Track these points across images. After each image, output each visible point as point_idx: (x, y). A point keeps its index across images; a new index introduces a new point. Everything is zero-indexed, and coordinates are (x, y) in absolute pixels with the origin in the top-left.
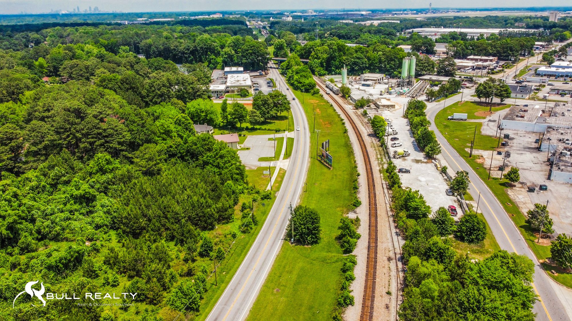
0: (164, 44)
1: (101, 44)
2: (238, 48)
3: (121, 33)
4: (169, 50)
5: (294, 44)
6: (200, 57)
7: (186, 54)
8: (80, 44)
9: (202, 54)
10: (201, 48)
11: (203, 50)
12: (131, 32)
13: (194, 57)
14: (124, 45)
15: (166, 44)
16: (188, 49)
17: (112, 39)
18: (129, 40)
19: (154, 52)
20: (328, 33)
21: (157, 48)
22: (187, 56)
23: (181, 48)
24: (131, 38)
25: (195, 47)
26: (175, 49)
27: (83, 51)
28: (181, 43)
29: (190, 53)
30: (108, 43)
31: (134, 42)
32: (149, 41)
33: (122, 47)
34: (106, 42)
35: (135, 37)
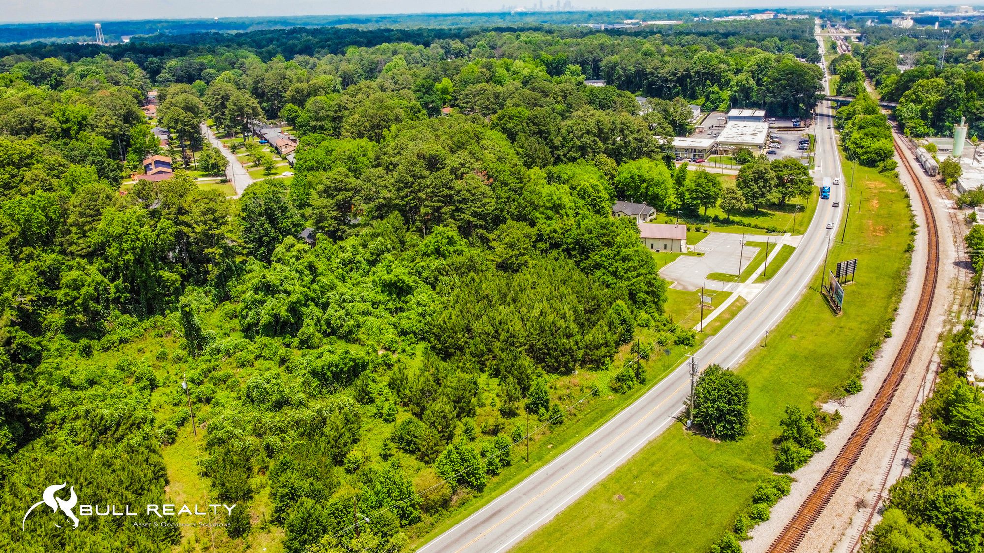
0: (637, 63)
1: (541, 61)
2: (764, 76)
3: (578, 44)
4: (644, 74)
5: (885, 73)
6: (692, 88)
7: (671, 81)
8: (505, 59)
9: (698, 84)
10: (697, 73)
11: (699, 76)
12: (595, 42)
13: (683, 90)
14: (573, 63)
15: (640, 64)
16: (674, 74)
17: (560, 54)
18: (586, 55)
19: (619, 78)
20: (975, 52)
21: (625, 70)
22: (671, 85)
23: (663, 72)
24: (591, 52)
25: (687, 70)
26: (653, 74)
27: (508, 70)
28: (666, 63)
29: (676, 81)
30: (554, 60)
31: (594, 60)
32: (615, 58)
33: (571, 66)
34: (550, 58)
35: (598, 51)
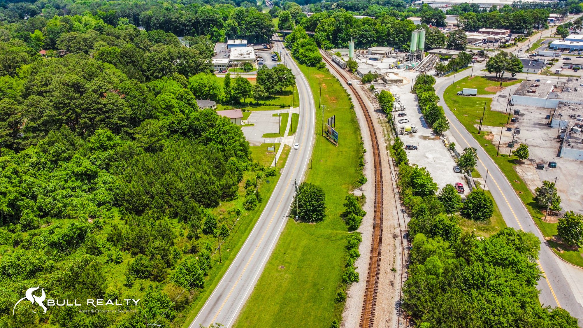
0: (164, 15)
1: (99, 16)
2: (241, 20)
3: (119, 4)
4: (170, 22)
5: (299, 16)
6: (202, 29)
7: (188, 26)
8: (77, 16)
9: (205, 26)
10: (204, 20)
11: (205, 22)
12: (131, 3)
13: (196, 30)
14: (123, 17)
15: (167, 16)
16: (190, 21)
17: (110, 11)
18: (128, 11)
19: (155, 24)
20: (335, 4)
21: (158, 20)
22: (189, 28)
23: (183, 20)
24: (130, 9)
25: (197, 18)
26: (175, 21)
27: (81, 23)
28: (182, 15)
29: (192, 26)
30: (107, 15)
31: (134, 14)
32: (149, 12)
33: (121, 19)
34: (105, 14)
35: (135, 8)
